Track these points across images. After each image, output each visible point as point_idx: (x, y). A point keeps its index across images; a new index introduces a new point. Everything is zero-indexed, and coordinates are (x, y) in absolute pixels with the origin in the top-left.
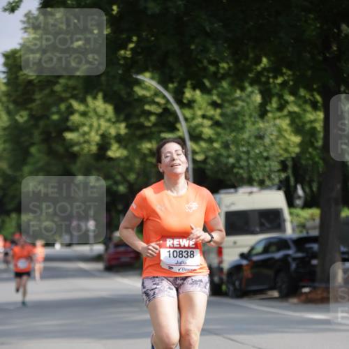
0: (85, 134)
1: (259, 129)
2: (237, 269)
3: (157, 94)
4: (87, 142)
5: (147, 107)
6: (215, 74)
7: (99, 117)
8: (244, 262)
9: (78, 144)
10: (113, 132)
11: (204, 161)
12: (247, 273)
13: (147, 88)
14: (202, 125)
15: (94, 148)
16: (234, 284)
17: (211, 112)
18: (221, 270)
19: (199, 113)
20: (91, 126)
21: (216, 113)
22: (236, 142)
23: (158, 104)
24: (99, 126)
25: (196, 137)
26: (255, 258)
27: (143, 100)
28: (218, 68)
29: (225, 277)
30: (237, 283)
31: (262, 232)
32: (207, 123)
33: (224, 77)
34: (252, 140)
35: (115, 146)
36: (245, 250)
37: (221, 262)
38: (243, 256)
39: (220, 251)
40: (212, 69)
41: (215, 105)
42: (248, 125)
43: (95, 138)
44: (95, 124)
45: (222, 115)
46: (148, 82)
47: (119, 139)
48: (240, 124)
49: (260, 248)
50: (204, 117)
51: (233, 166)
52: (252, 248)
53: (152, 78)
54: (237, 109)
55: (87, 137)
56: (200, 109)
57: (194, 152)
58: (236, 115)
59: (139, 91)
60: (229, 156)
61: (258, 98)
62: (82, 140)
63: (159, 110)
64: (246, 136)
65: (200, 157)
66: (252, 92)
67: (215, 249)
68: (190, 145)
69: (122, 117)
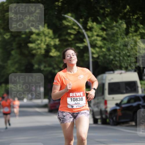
0: (38, 44)
1: (125, 42)
2: (114, 111)
3: (74, 24)
4: (40, 48)
5: (69, 31)
6: (103, 14)
7: (45, 36)
8: (118, 108)
9: (35, 49)
10: (52, 43)
11: (98, 58)
12: (119, 113)
13: (69, 21)
14: (96, 40)
15: (43, 52)
16: (113, 119)
17: (101, 33)
18: (106, 112)
19: (95, 34)
20: (41, 40)
21: (104, 34)
22: (114, 48)
23: (75, 29)
24: (46, 40)
25: (94, 46)
26: (123, 106)
27: (67, 27)
28: (105, 11)
29: (108, 115)
30: (114, 118)
31: (126, 93)
32: (99, 38)
33: (107, 16)
34: (122, 47)
35: (53, 50)
36: (118, 102)
37: (106, 108)
38: (117, 105)
39: (106, 102)
40: (102, 11)
41: (103, 29)
42: (120, 40)
43: (44, 46)
44: (44, 40)
45: (107, 34)
46: (70, 18)
47: (55, 47)
48: (116, 39)
49: (125, 101)
50: (98, 36)
51: (112, 60)
52: (122, 101)
53: (72, 16)
54: (114, 31)
55: (39, 46)
56: (96, 32)
57: (93, 53)
58: (114, 35)
59: (65, 23)
60: (110, 55)
61: (124, 26)
62: (37, 47)
63: (75, 32)
64: (118, 45)
65: (95, 56)
66: (122, 23)
67: (103, 101)
68: (91, 50)
69: (57, 36)
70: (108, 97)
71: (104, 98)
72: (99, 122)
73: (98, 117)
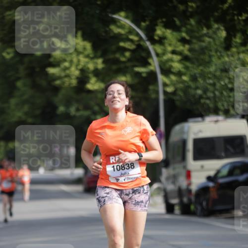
0: (66, 69)
2: (204, 190)
3: (131, 31)
4: (68, 76)
5: (122, 44)
6: (185, 12)
7: (78, 53)
8: (211, 184)
9: (59, 78)
10: (91, 66)
11: (174, 93)
12: (213, 194)
13: (122, 27)
14: (171, 60)
15: (74, 82)
16: (201, 204)
17: (180, 48)
18: (189, 191)
19: (170, 49)
20: (71, 62)
21: (185, 49)
22: (203, 76)
23: (132, 41)
24: (79, 61)
25: (166, 71)
26: (221, 181)
27: (118, 38)
28: (187, 6)
29: (193, 198)
30: (204, 204)
31: (227, 156)
32: (177, 58)
33: (192, 16)
34: (218, 73)
35: (93, 80)
36: (212, 173)
37: (190, 184)
38: (209, 179)
39: (188, 175)
40: (182, 7)
41: (183, 41)
42: (214, 59)
43: (75, 72)
44: (75, 60)
45: (190, 50)
47: (97, 73)
48: (207, 58)
49: (225, 172)
50: (174, 52)
51: (201, 97)
52: (218, 172)
53: (127, 17)
54: (204, 44)
55: (68, 72)
56: (170, 45)
57: (165, 85)
58: (203, 50)
59: (116, 30)
60: (197, 88)
61: (223, 34)
62: (63, 74)
63: (133, 47)
64: (212, 69)
65: (170, 89)
66: (218, 29)
67: (184, 173)
68: (161, 78)
69: (99, 53)
70: (192, 164)
71: (185, 167)
72: (177, 210)
73: (175, 201)
